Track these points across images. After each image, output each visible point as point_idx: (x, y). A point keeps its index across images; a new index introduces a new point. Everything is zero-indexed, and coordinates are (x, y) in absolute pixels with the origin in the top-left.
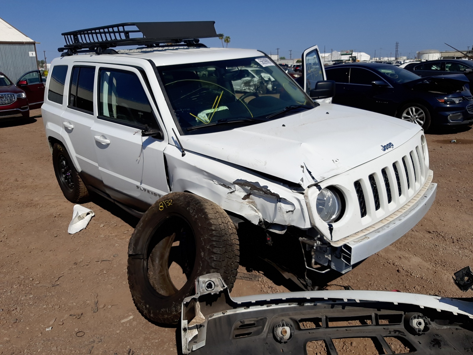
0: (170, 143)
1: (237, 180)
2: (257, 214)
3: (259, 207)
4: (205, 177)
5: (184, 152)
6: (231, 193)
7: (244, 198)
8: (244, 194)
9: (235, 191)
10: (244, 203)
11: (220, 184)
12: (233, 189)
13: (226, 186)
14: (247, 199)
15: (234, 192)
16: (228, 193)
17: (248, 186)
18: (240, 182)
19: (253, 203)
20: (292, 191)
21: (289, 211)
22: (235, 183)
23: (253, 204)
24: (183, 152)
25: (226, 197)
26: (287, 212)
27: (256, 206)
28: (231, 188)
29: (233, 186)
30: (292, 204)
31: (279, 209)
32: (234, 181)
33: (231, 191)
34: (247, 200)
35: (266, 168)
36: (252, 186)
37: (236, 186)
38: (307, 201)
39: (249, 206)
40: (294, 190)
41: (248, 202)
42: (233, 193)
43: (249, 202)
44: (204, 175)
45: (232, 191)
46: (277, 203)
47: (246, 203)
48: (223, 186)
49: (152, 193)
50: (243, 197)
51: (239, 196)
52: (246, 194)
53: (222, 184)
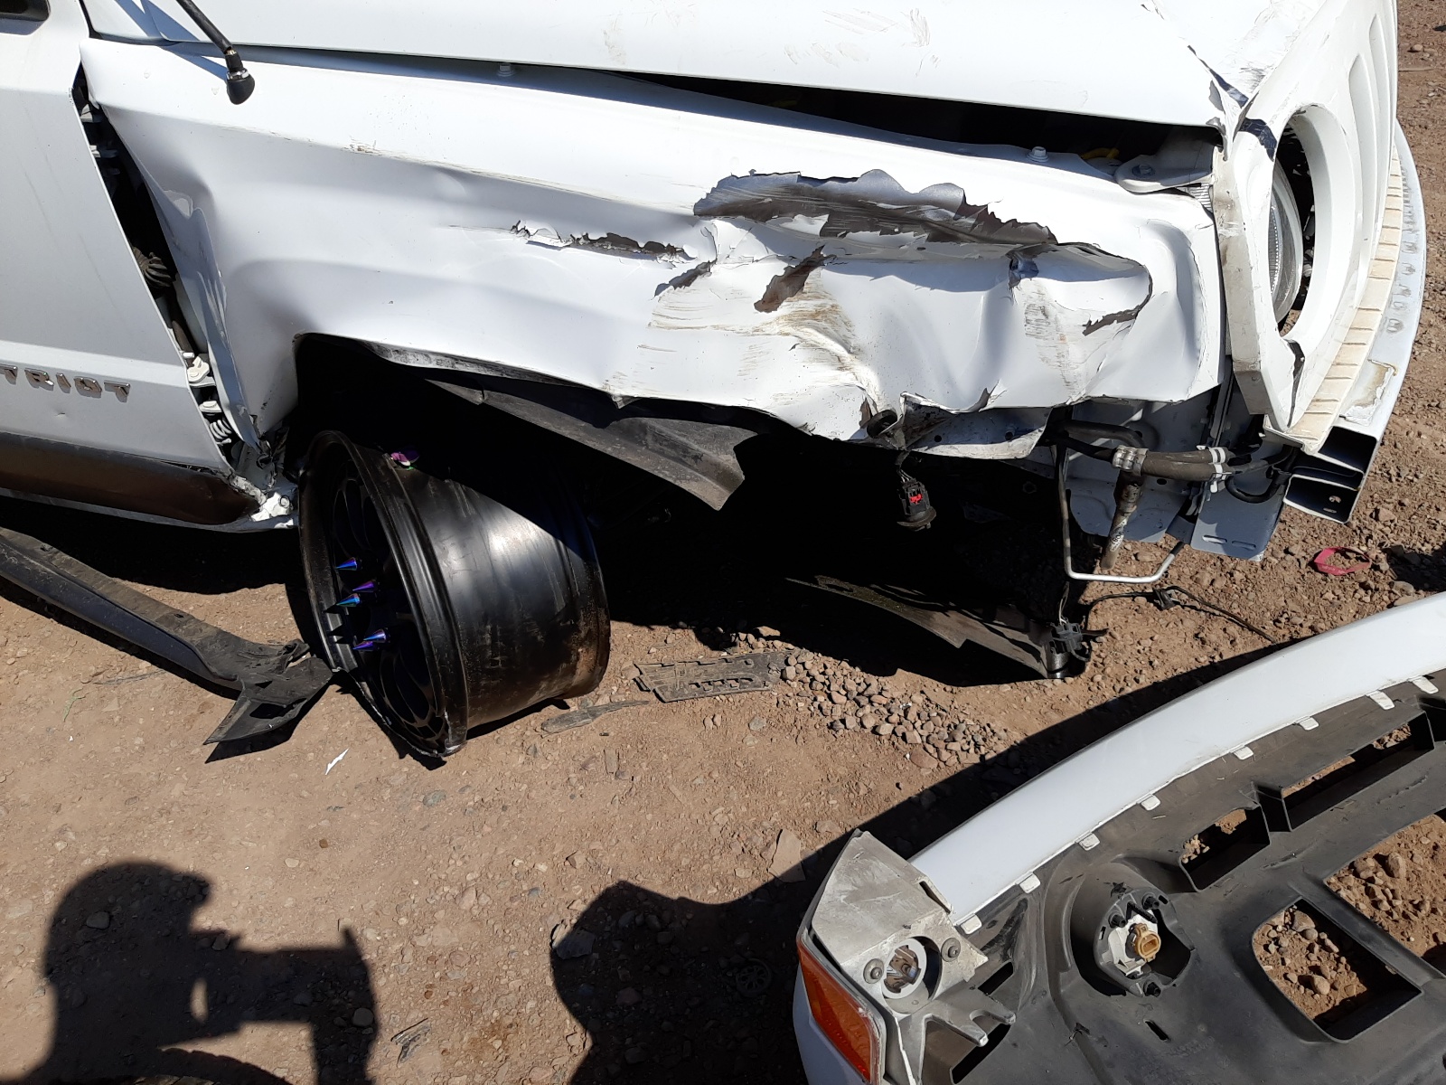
0: (97, 28)
1: (721, 183)
2: (846, 377)
3: (864, 334)
4: (451, 214)
5: (242, 69)
6: (686, 280)
7: (769, 302)
8: (767, 269)
9: (715, 262)
10: (768, 329)
11: (576, 243)
12: (699, 255)
13: (635, 245)
14: (784, 303)
15: (704, 269)
16: (661, 288)
17: (812, 213)
18: (746, 194)
19: (828, 318)
20: (1125, 186)
21: (1108, 320)
22: (707, 210)
23: (823, 324)
24: (234, 65)
25: (650, 318)
26: (1090, 328)
27: (843, 331)
28: (672, 250)
29: (695, 232)
30: (1134, 271)
31: (1028, 321)
32: (702, 194)
33: (682, 267)
34: (785, 308)
35: (935, 59)
36: (841, 208)
37: (723, 229)
38: (1232, 233)
39: (795, 341)
40: (1138, 174)
41: (790, 319)
42: (699, 281)
43: (799, 320)
44: (439, 198)
45: (692, 265)
46: (1015, 282)
47: (777, 329)
48: (605, 251)
49: (63, 380)
50: (764, 290)
51: (737, 294)
52: (779, 268)
53: (592, 237)
